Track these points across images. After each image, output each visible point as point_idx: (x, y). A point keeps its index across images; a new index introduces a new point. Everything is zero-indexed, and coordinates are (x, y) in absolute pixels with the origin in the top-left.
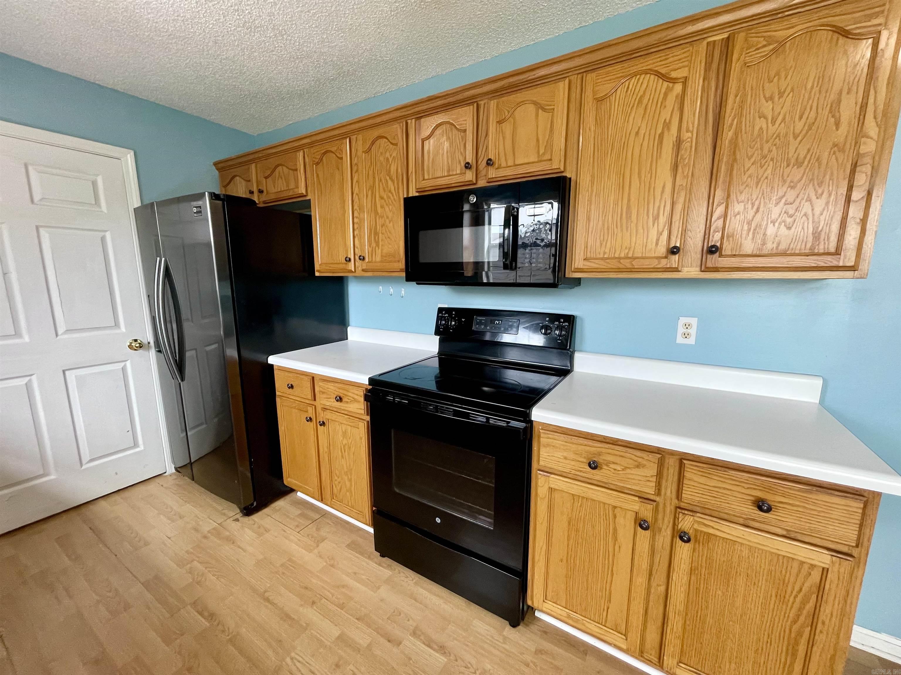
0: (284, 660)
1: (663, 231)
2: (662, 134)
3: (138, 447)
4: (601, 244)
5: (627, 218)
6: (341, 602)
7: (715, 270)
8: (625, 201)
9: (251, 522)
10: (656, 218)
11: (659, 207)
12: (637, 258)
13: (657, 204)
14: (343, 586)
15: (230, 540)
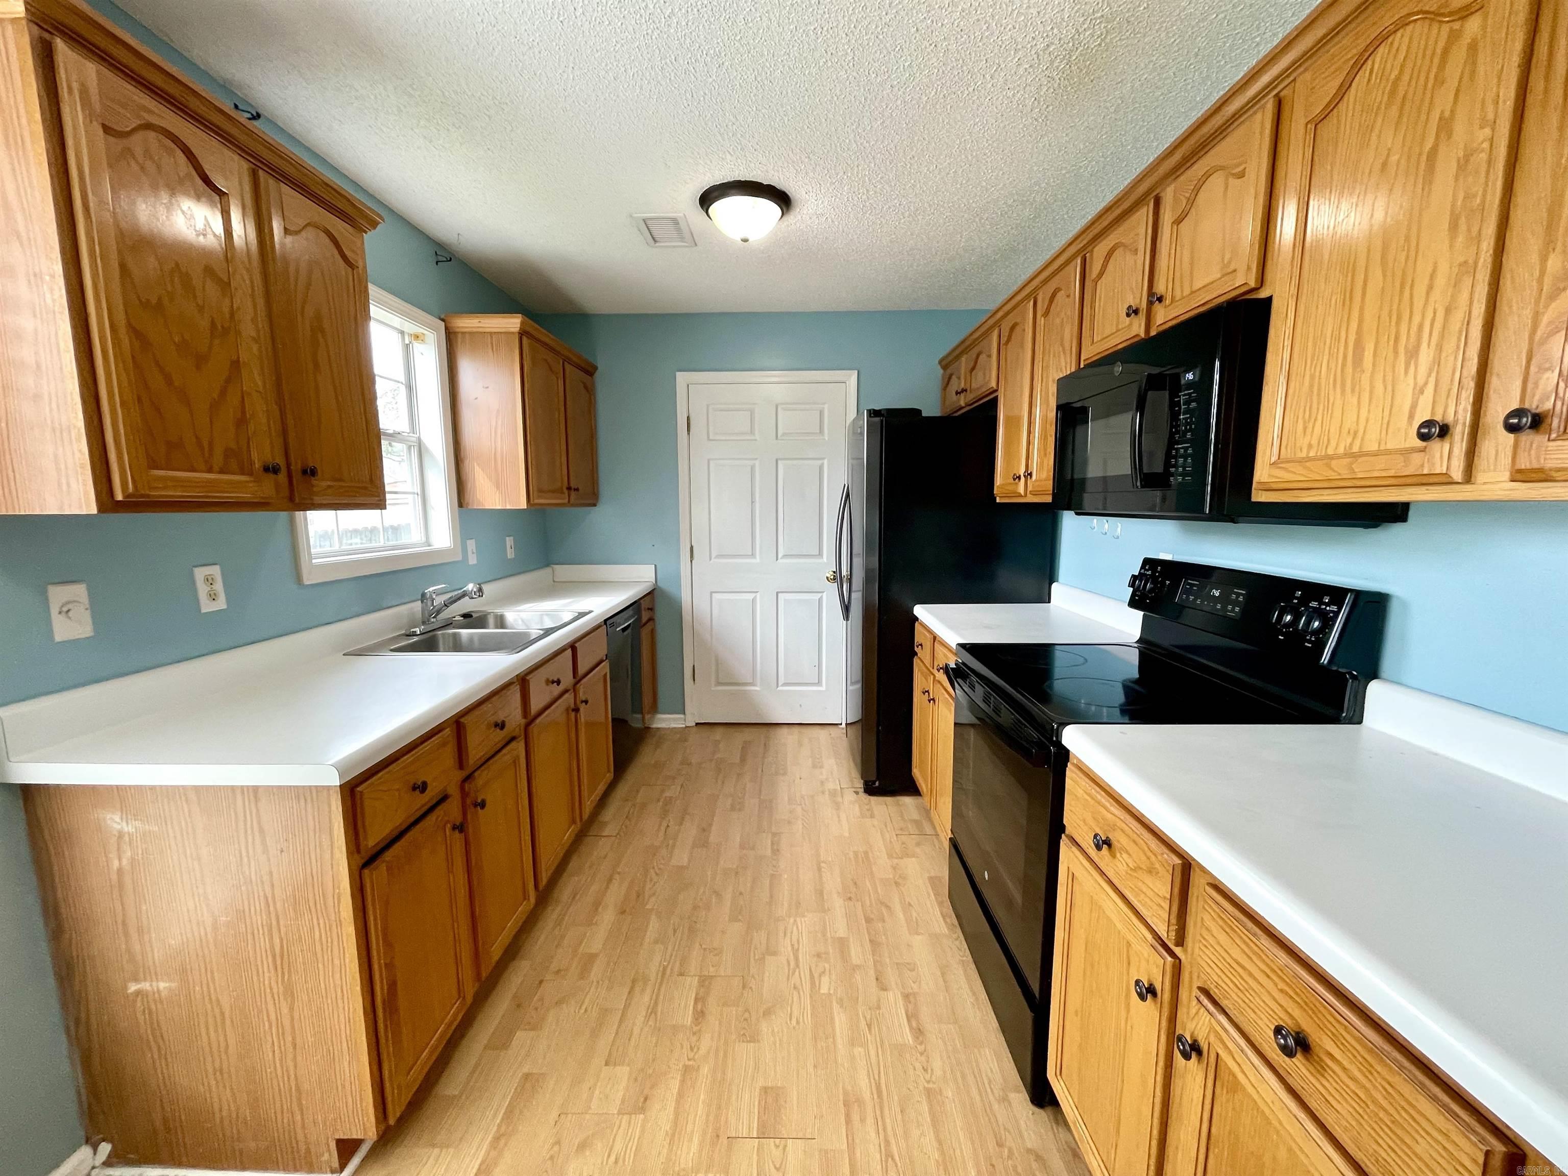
0: (790, 917)
1: (1426, 384)
2: (1434, 150)
3: (821, 685)
4: (1305, 429)
5: (1354, 363)
6: (872, 916)
7: (1543, 476)
8: (1354, 325)
9: (866, 801)
10: (1413, 354)
11: (1421, 327)
12: (1368, 454)
13: (1417, 319)
14: (888, 907)
15: (837, 806)
